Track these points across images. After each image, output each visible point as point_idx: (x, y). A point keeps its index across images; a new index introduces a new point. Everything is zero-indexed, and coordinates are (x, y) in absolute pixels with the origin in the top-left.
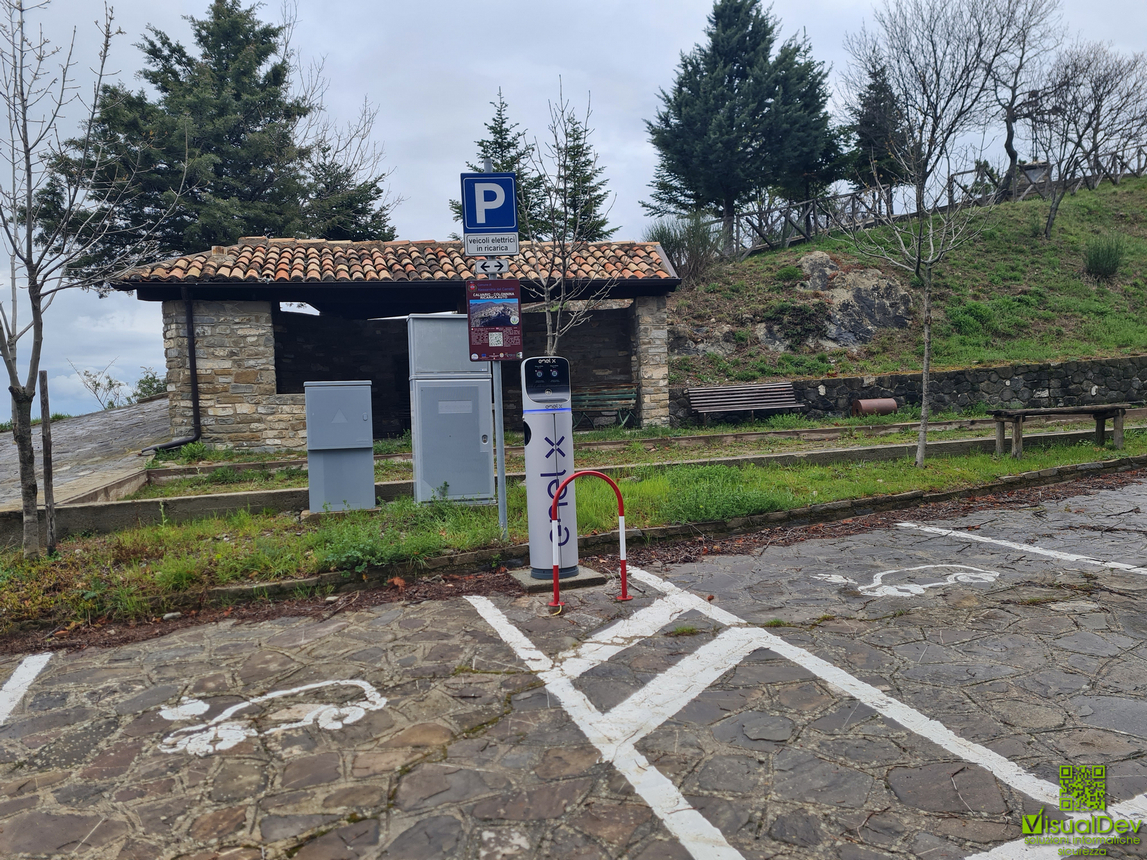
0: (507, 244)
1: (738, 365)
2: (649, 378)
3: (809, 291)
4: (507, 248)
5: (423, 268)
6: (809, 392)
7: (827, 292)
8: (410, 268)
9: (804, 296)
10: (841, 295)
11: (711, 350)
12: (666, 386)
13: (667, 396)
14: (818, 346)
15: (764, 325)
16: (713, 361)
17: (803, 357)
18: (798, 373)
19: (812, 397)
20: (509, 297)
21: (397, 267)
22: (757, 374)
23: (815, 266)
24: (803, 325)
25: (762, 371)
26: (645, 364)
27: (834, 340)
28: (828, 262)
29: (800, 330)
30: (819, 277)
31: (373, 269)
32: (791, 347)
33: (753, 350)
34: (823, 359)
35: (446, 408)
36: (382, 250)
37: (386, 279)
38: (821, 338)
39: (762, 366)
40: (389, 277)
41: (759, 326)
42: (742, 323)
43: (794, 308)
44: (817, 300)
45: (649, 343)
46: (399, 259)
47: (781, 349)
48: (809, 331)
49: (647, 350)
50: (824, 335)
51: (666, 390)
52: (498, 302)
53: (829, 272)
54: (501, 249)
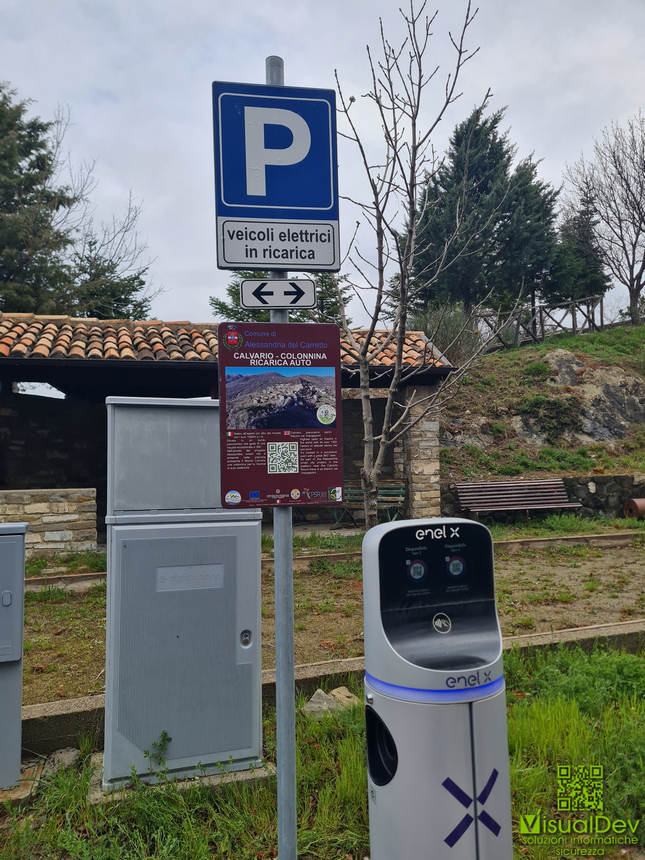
0: (313, 245)
1: (499, 458)
2: (421, 473)
3: (561, 386)
4: (312, 255)
5: (173, 347)
6: (578, 489)
7: (576, 387)
8: (159, 346)
9: (557, 390)
10: (591, 392)
11: (469, 442)
12: (437, 482)
13: (438, 493)
14: (575, 440)
15: (519, 418)
16: (472, 452)
17: (564, 452)
18: (562, 468)
19: (583, 494)
20: (316, 363)
21: (144, 345)
22: (521, 468)
23: (561, 362)
24: (559, 418)
25: (525, 464)
26: (416, 459)
27: (590, 434)
28: (573, 359)
29: (556, 424)
30: (567, 372)
31: (117, 347)
32: (548, 440)
33: (512, 443)
34: (583, 454)
35: (171, 580)
36: (131, 328)
37: (127, 357)
38: (577, 431)
39: (524, 459)
40: (132, 355)
41: (514, 418)
42: (497, 416)
43: (549, 402)
44: (568, 395)
45: (421, 436)
46: (147, 339)
47: (539, 442)
48: (565, 425)
49: (417, 444)
50: (579, 429)
51: (438, 487)
52: (289, 374)
53: (575, 368)
54: (300, 254)
